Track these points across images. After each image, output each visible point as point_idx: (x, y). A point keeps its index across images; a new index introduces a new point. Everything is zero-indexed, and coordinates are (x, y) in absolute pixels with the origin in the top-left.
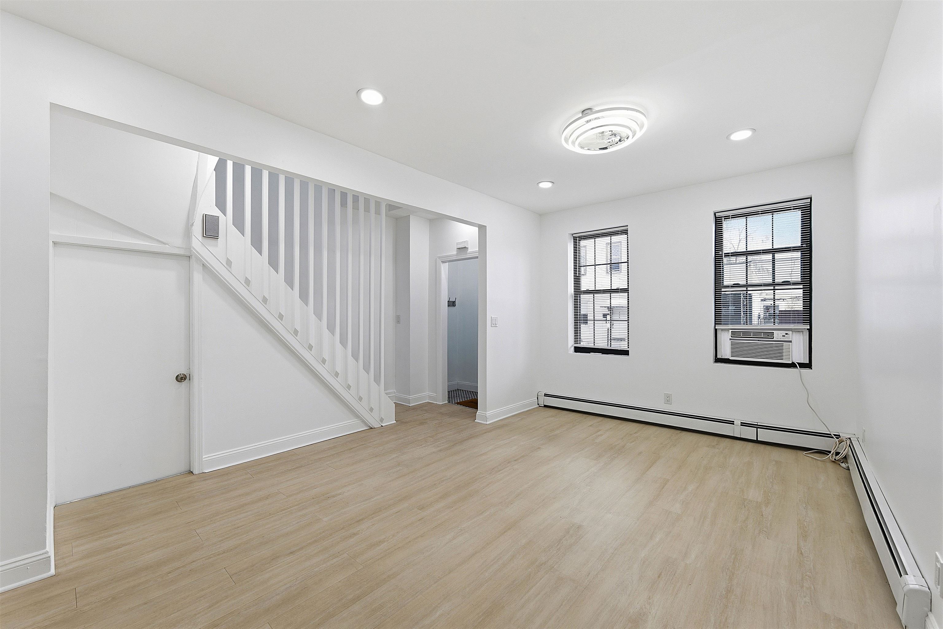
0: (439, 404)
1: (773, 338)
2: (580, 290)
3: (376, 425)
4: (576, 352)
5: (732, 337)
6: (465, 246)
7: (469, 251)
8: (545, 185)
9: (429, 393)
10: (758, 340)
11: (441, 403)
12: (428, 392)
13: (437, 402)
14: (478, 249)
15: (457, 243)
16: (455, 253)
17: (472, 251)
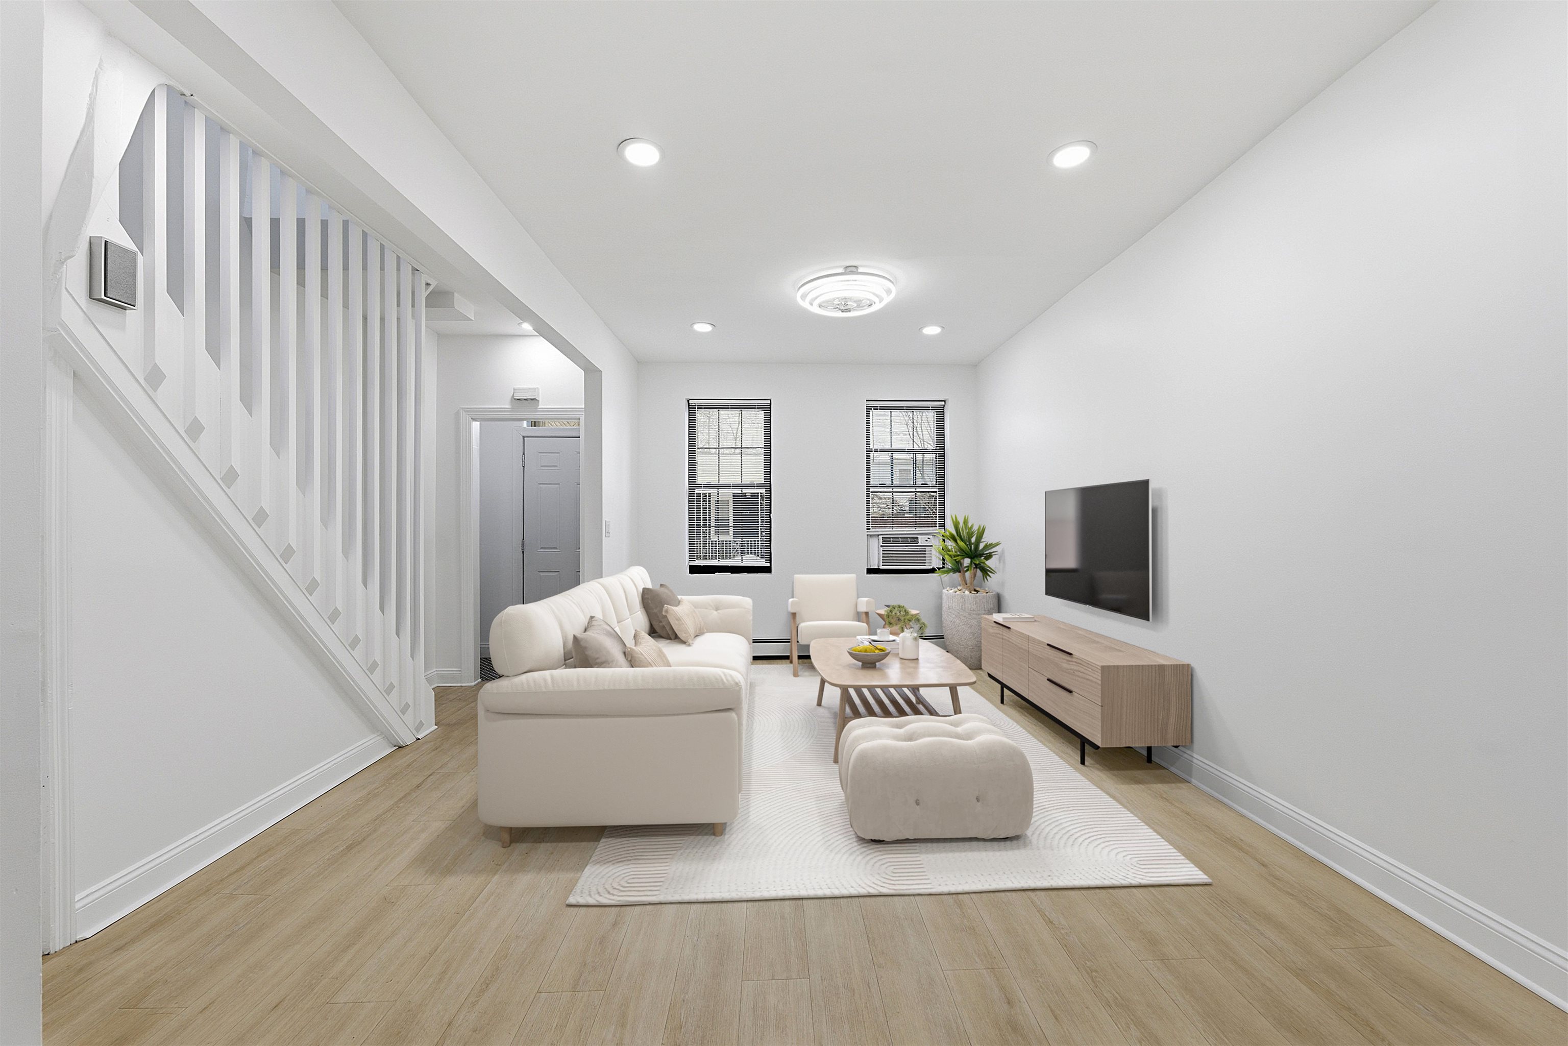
0: (468, 686)
1: (917, 543)
2: (695, 482)
3: (409, 740)
4: (692, 574)
5: (883, 543)
6: (534, 397)
7: (540, 407)
8: (703, 328)
9: (437, 670)
10: (906, 546)
11: (473, 684)
12: (436, 668)
13: (462, 683)
14: (583, 406)
15: (514, 389)
16: (507, 406)
17: (545, 407)
